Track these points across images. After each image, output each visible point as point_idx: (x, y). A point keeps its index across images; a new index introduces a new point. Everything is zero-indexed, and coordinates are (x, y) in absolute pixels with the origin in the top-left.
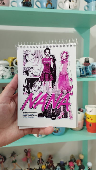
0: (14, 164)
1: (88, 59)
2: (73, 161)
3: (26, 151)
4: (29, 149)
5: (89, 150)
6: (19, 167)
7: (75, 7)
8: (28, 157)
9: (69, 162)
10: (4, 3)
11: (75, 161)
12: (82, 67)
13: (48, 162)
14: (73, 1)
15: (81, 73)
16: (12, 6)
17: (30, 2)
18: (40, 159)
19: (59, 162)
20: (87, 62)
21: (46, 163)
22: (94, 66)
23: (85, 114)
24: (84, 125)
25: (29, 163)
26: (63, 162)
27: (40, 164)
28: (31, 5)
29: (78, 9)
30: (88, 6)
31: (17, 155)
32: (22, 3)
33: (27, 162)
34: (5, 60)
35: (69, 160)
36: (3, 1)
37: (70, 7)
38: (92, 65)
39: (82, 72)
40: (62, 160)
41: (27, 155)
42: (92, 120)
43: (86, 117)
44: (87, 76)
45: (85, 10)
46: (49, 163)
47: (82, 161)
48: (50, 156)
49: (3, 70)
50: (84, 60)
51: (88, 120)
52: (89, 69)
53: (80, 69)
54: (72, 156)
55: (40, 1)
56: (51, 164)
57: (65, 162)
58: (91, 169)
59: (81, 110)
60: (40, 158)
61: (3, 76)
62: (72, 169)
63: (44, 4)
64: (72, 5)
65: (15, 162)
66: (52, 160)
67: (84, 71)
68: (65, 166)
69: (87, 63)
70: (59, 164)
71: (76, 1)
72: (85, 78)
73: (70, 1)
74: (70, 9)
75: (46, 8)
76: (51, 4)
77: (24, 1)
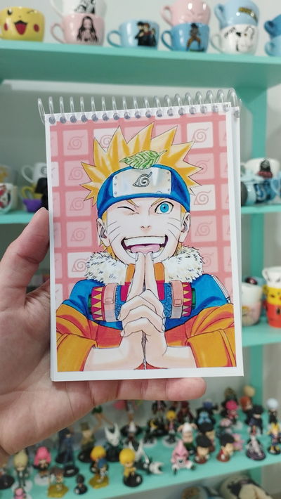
0: (98, 415)
1: (268, 162)
5: (265, 374)
6: (109, 423)
7: (249, 47)
10: (95, 38)
12: (258, 183)
14: (246, 35)
15: (257, 195)
16: (110, 42)
17: (154, 36)
18: (159, 402)
19: (200, 406)
20: (265, 170)
23: (265, 288)
24: (262, 315)
25: (131, 411)
26: (210, 404)
27: (158, 413)
28: (154, 43)
29: (254, 53)
30: (272, 45)
32: (137, 37)
33: (127, 409)
37: (240, 48)
39: (259, 193)
40: (209, 400)
43: (267, 294)
45: (267, 52)
47: (251, 399)
51: (271, 301)
52: (272, 186)
53: (255, 185)
54: (229, 391)
55: (172, 33)
56: (184, 410)
57: (214, 405)
59: (252, 281)
62: (234, 416)
63: (183, 41)
64: (244, 44)
65: (98, 411)
67: (263, 190)
69: (265, 173)
71: (253, 34)
72: (267, 204)
73: (239, 34)
74: (237, 53)
75: (188, 48)
76: (199, 42)
77: (142, 35)
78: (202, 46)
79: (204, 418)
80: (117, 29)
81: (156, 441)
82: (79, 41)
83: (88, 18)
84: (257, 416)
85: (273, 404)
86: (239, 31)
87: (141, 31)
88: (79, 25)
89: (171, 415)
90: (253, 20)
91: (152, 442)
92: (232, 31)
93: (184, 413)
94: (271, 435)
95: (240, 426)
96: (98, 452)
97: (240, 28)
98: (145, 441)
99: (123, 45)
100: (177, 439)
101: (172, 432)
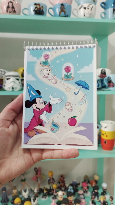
0: (23, 183)
1: (105, 70)
2: (87, 182)
3: (36, 170)
4: (39, 168)
5: (105, 170)
6: (29, 186)
7: (90, 14)
8: (38, 176)
9: (82, 182)
10: (15, 11)
11: (89, 182)
12: (97, 80)
13: (59, 182)
16: (24, 14)
17: (42, 10)
18: (51, 179)
21: (58, 183)
22: (110, 78)
23: (100, 131)
24: (98, 143)
25: (39, 182)
26: (76, 182)
27: (51, 184)
28: (43, 13)
29: (94, 17)
30: (104, 13)
31: (27, 174)
33: (37, 181)
34: (15, 71)
35: (83, 180)
36: (14, 9)
37: (85, 15)
38: (108, 78)
40: (75, 180)
41: (37, 173)
42: (107, 136)
43: (101, 133)
44: (103, 89)
45: (102, 18)
46: (61, 183)
47: (96, 182)
48: (62, 176)
49: (13, 82)
50: (100, 72)
51: (103, 137)
52: (105, 81)
54: (86, 177)
55: (53, 9)
56: (62, 184)
58: (106, 191)
60: (51, 177)
61: (13, 88)
62: (85, 190)
64: (88, 13)
65: (24, 180)
66: (64, 179)
68: (77, 187)
69: (103, 75)
70: (71, 185)
71: (92, 8)
73: (85, 8)
74: (84, 17)
75: (60, 16)
76: (65, 12)
77: (36, 9)
78: (66, 14)
79: (71, 189)
80: (27, 7)
81: (47, 197)
82: (7, 13)
83: (11, 2)
84: (96, 191)
85: (104, 185)
86: (85, 7)
87: (36, 7)
88: (7, 6)
89: (54, 186)
90: (93, 2)
91: (45, 198)
92: (81, 7)
93: (62, 186)
94: (100, 201)
95: (89, 194)
96: (17, 200)
97: (86, 5)
98: (43, 197)
99: (30, 15)
100: (57, 197)
101: (55, 194)
